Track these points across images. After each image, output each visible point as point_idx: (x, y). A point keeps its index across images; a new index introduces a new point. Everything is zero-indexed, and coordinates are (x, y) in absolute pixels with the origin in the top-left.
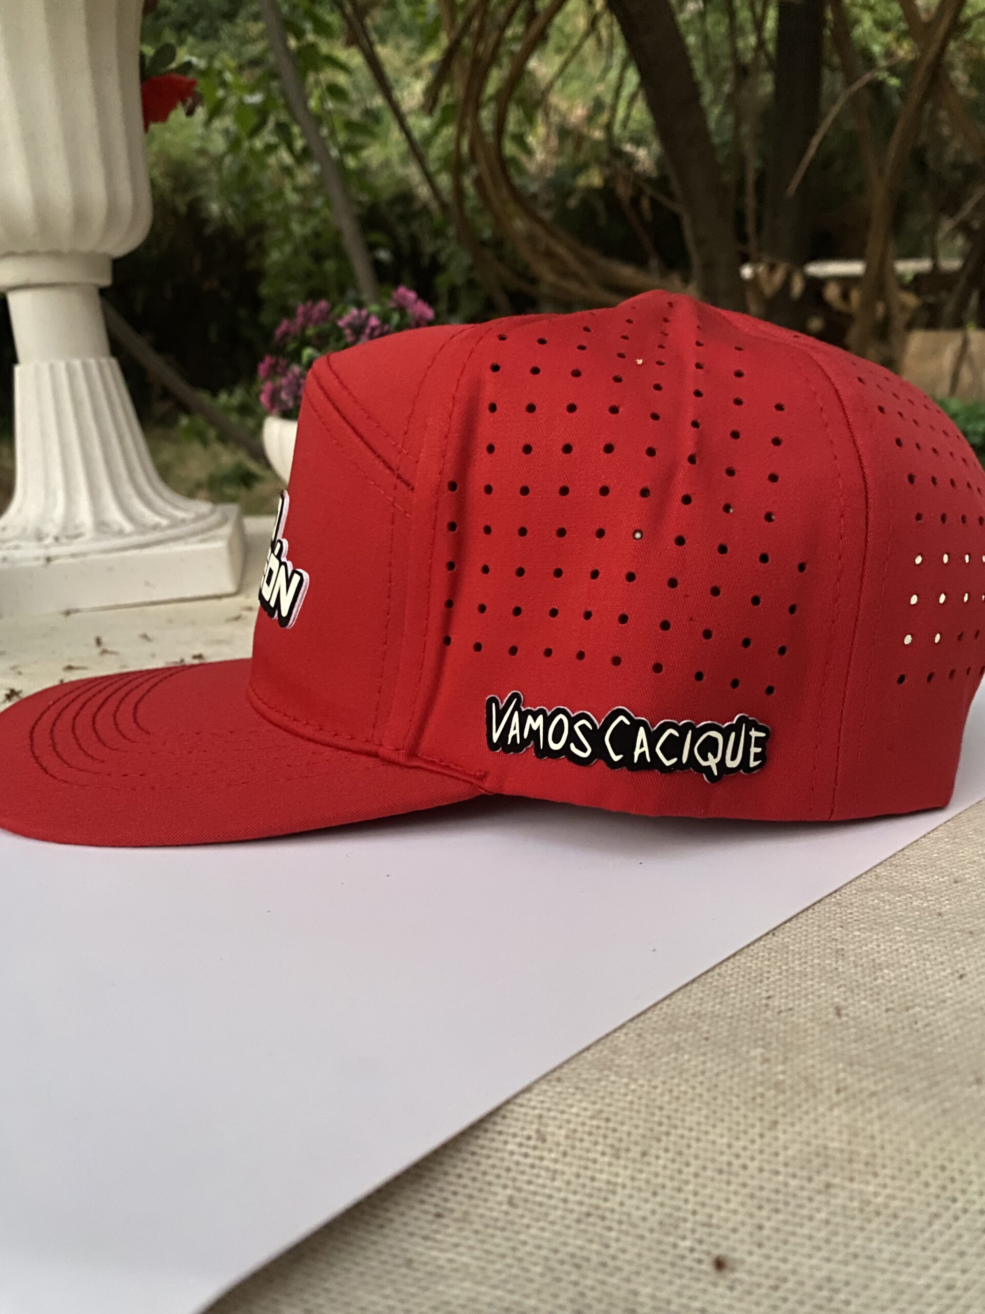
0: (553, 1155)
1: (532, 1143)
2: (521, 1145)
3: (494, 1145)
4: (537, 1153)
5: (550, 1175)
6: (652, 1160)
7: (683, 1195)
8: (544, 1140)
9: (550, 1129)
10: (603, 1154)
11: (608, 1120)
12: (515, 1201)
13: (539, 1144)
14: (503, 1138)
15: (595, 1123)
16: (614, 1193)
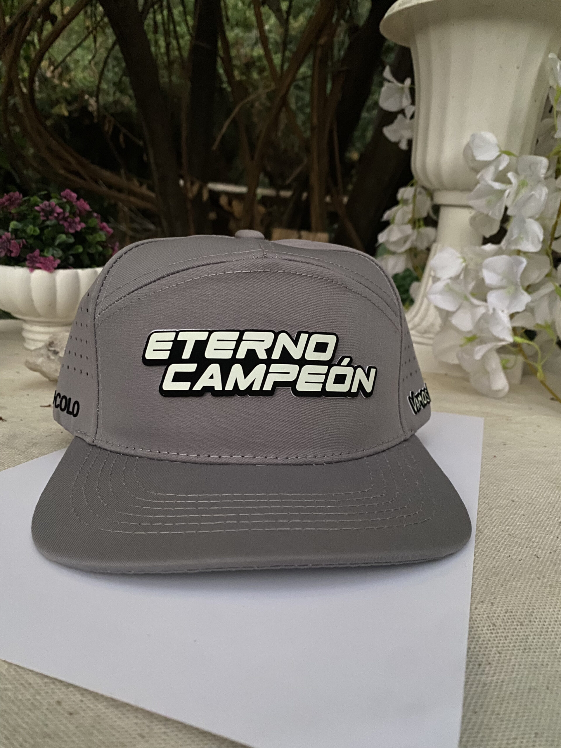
0: (501, 631)
1: (491, 628)
2: (488, 630)
3: (479, 632)
4: (495, 631)
5: (504, 638)
6: (534, 623)
7: (549, 633)
8: (496, 626)
9: (494, 621)
10: (517, 625)
11: (512, 612)
12: (500, 652)
13: (494, 627)
14: (480, 629)
15: (508, 614)
16: (528, 639)
